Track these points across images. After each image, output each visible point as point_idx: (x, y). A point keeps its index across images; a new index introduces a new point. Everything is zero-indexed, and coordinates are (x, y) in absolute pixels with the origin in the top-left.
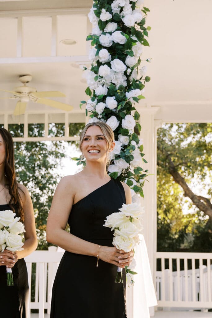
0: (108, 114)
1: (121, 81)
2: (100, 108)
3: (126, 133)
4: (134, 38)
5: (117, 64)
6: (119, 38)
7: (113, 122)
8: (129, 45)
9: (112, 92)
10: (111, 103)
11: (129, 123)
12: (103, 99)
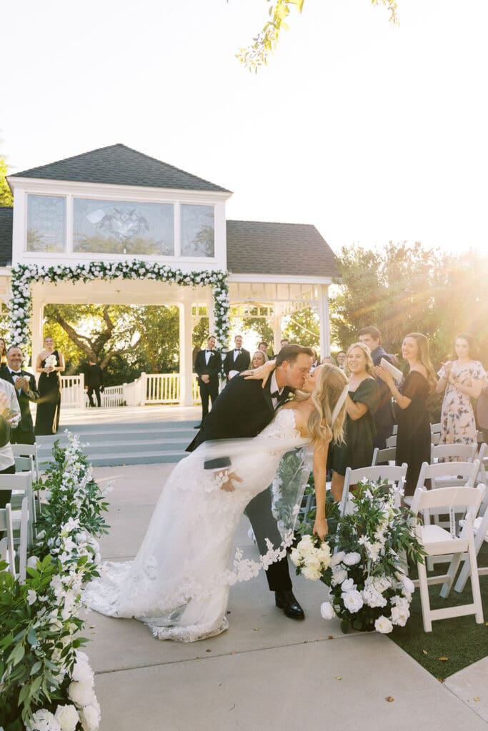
0: (17, 327)
1: (22, 316)
2: (15, 325)
3: (24, 333)
4: (27, 300)
5: (21, 310)
6: (22, 300)
7: (19, 330)
8: (26, 303)
9: (19, 319)
10: (19, 323)
11: (26, 331)
12: (15, 322)
